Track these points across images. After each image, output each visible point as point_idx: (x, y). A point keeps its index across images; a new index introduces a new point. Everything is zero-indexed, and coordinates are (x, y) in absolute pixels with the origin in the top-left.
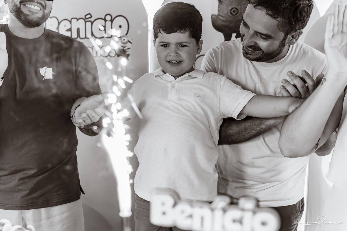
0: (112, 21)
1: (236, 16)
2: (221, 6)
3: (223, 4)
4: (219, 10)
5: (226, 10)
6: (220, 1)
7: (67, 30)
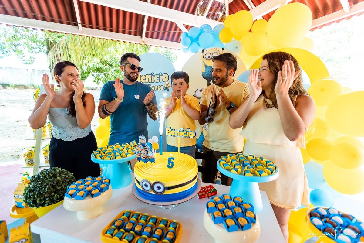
3: (207, 68)
4: (205, 70)
5: (208, 70)
6: (206, 66)
7: (144, 80)
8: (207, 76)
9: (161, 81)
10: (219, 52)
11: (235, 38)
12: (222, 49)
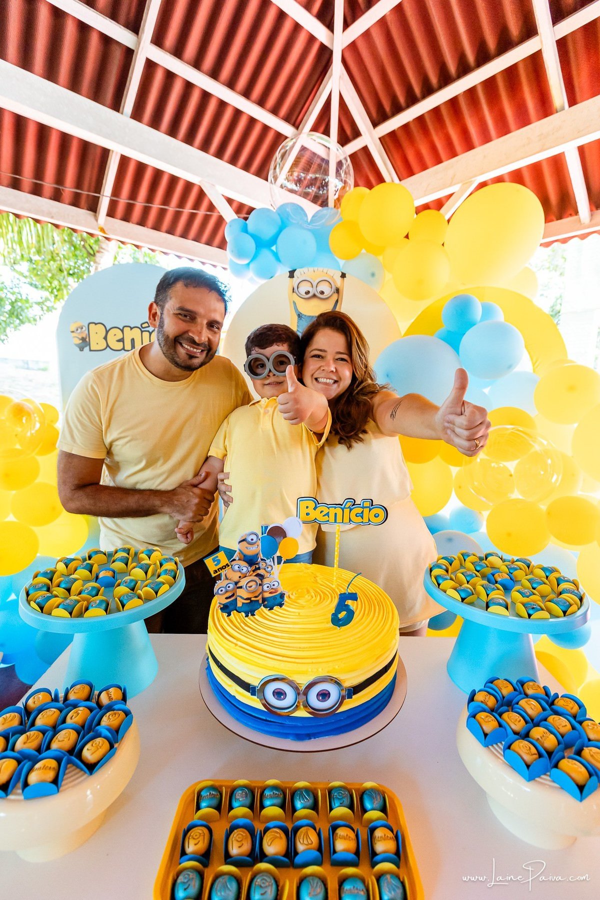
2: (301, 321)
3: (303, 319)
4: (298, 326)
5: (305, 325)
11: (366, 250)
12: (341, 274)
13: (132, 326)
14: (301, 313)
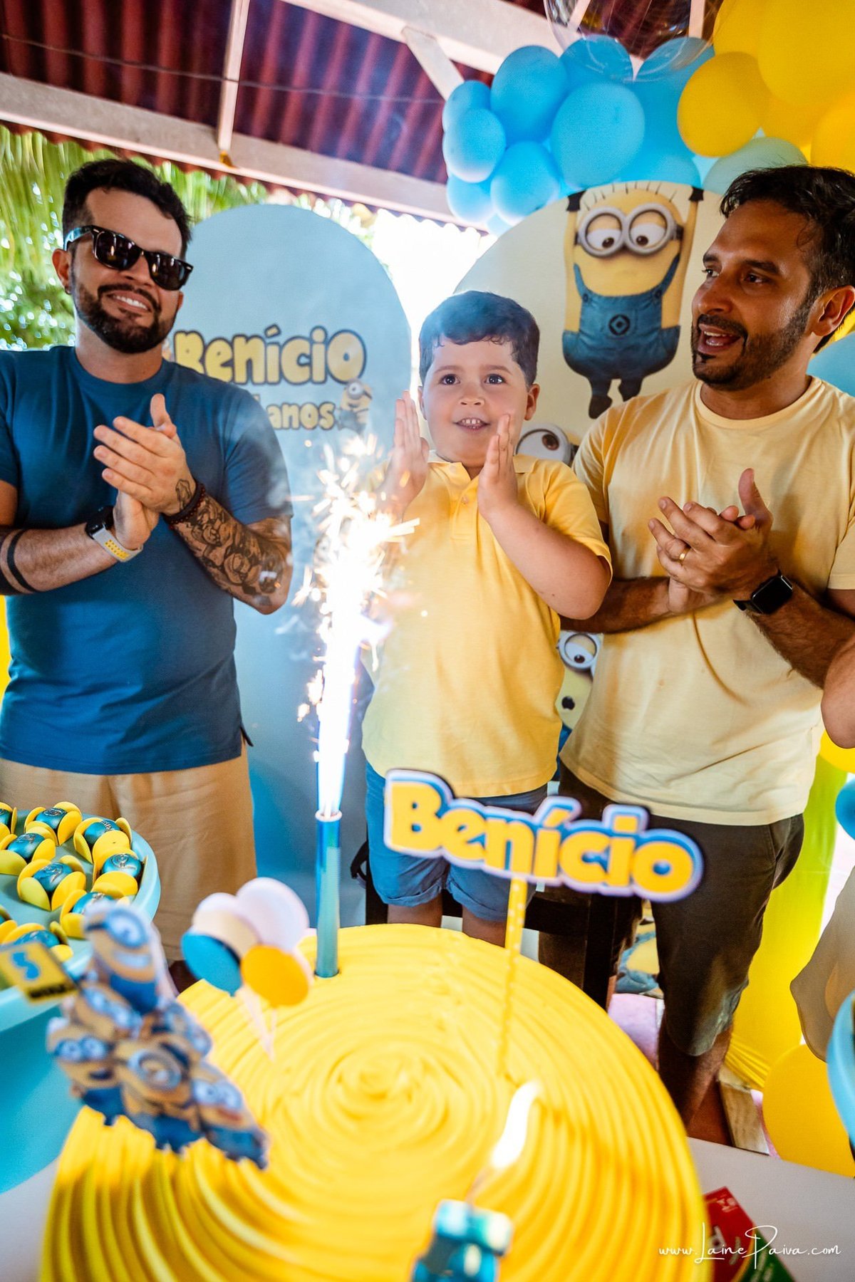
0: (327, 342)
1: (622, 336)
2: (589, 310)
3: (594, 305)
4: (582, 321)
5: (600, 319)
6: (587, 297)
7: (225, 365)
8: (592, 354)
9: (318, 375)
10: (674, 211)
12: (690, 192)
13: (249, 334)
14: (590, 292)
